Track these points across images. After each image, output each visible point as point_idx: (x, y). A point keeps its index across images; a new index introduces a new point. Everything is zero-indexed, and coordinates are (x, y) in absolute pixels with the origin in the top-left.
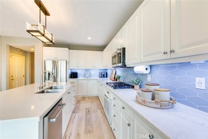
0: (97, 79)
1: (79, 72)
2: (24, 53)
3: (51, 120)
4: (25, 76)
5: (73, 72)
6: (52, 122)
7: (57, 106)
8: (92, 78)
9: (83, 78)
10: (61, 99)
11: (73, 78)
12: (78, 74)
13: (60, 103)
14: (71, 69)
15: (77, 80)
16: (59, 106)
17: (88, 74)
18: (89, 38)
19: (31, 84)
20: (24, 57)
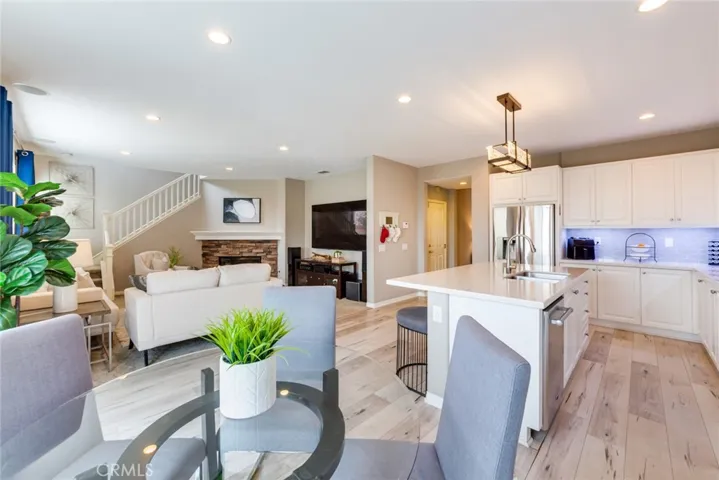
0: (692, 271)
1: (597, 238)
2: (445, 193)
3: (553, 322)
4: (447, 246)
5: (577, 238)
6: (555, 325)
7: (553, 309)
8: (660, 264)
9: (621, 262)
10: (561, 298)
11: (578, 258)
12: (595, 247)
13: (559, 304)
14: (568, 230)
15: (594, 267)
16: (558, 309)
17: (641, 246)
18: (647, 116)
19: (459, 265)
20: (445, 204)
